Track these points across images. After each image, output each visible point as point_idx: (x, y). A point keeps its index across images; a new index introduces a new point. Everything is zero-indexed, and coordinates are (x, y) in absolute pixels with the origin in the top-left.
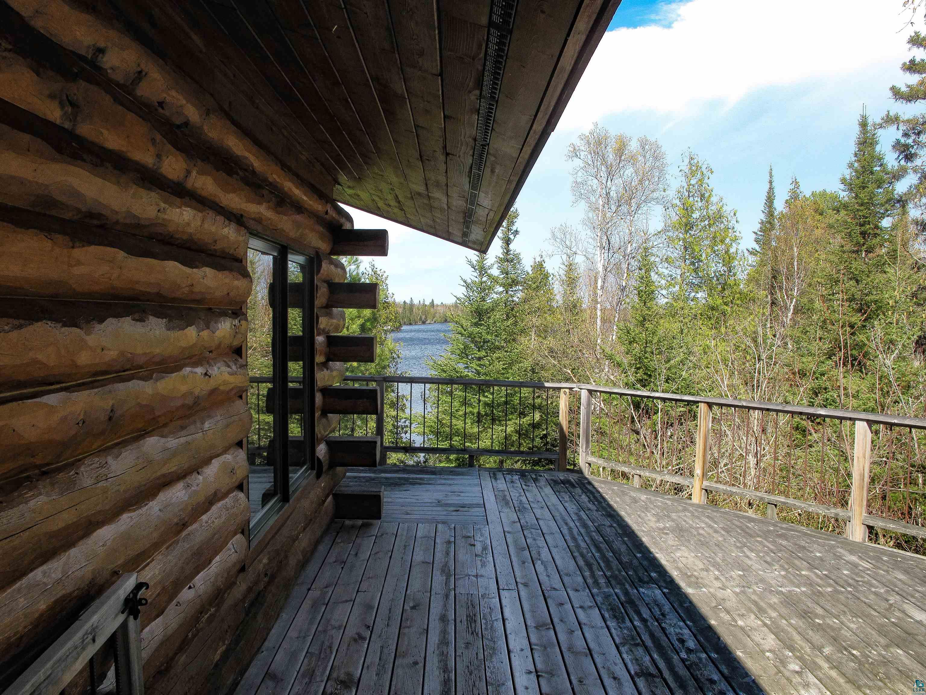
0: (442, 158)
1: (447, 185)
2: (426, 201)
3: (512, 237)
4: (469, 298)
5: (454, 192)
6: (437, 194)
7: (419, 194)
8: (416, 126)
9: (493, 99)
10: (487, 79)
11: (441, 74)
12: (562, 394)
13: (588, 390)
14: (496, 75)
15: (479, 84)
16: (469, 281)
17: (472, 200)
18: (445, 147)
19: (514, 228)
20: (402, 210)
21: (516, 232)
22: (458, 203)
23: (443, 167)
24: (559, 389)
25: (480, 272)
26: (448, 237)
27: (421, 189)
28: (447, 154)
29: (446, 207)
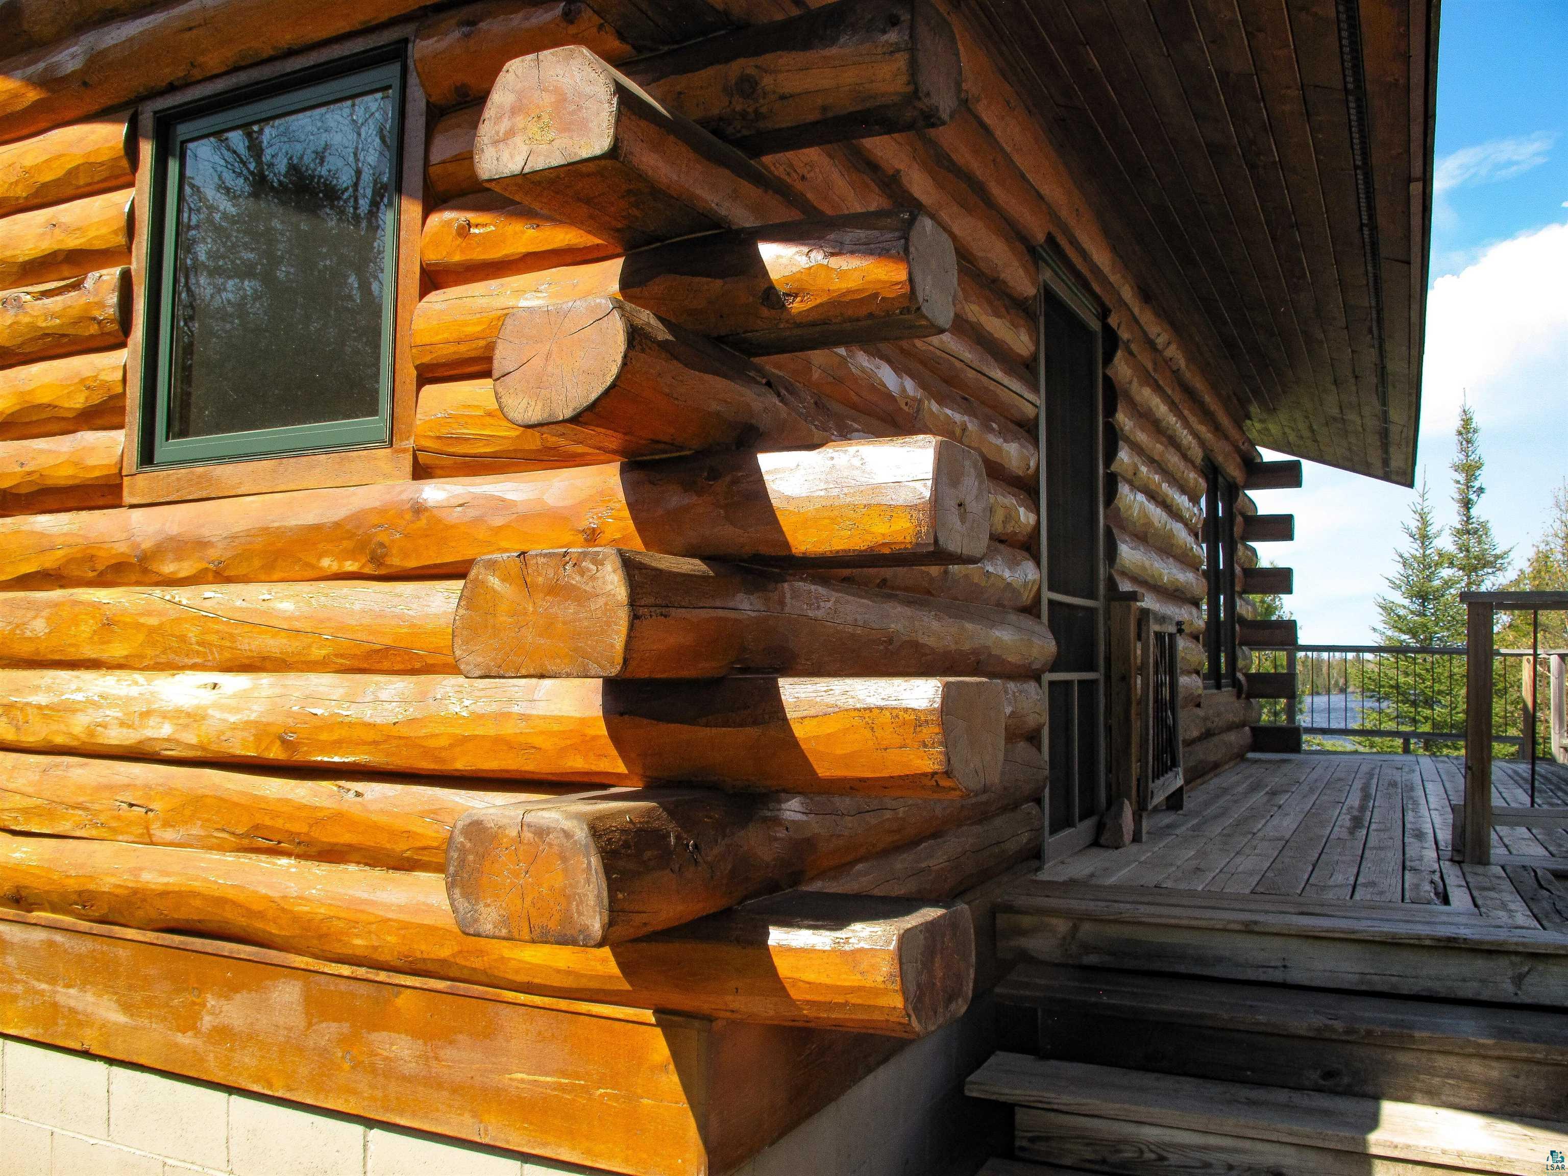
0: (1353, 380)
1: (1359, 405)
2: (1340, 425)
3: (1473, 497)
4: (1407, 577)
5: (1366, 411)
6: (1352, 416)
7: (1335, 419)
8: (1332, 359)
9: (1381, 341)
10: (1375, 329)
11: (1347, 328)
12: (1525, 663)
13: (1559, 655)
14: (1380, 328)
15: (1370, 331)
16: (1406, 555)
17: (1385, 417)
18: (1354, 371)
19: (1477, 484)
20: (1316, 441)
21: (1481, 490)
22: (1372, 423)
23: (1354, 388)
24: (1522, 655)
25: (1423, 543)
26: (1367, 471)
27: (1335, 412)
28: (1356, 377)
29: (1360, 429)
